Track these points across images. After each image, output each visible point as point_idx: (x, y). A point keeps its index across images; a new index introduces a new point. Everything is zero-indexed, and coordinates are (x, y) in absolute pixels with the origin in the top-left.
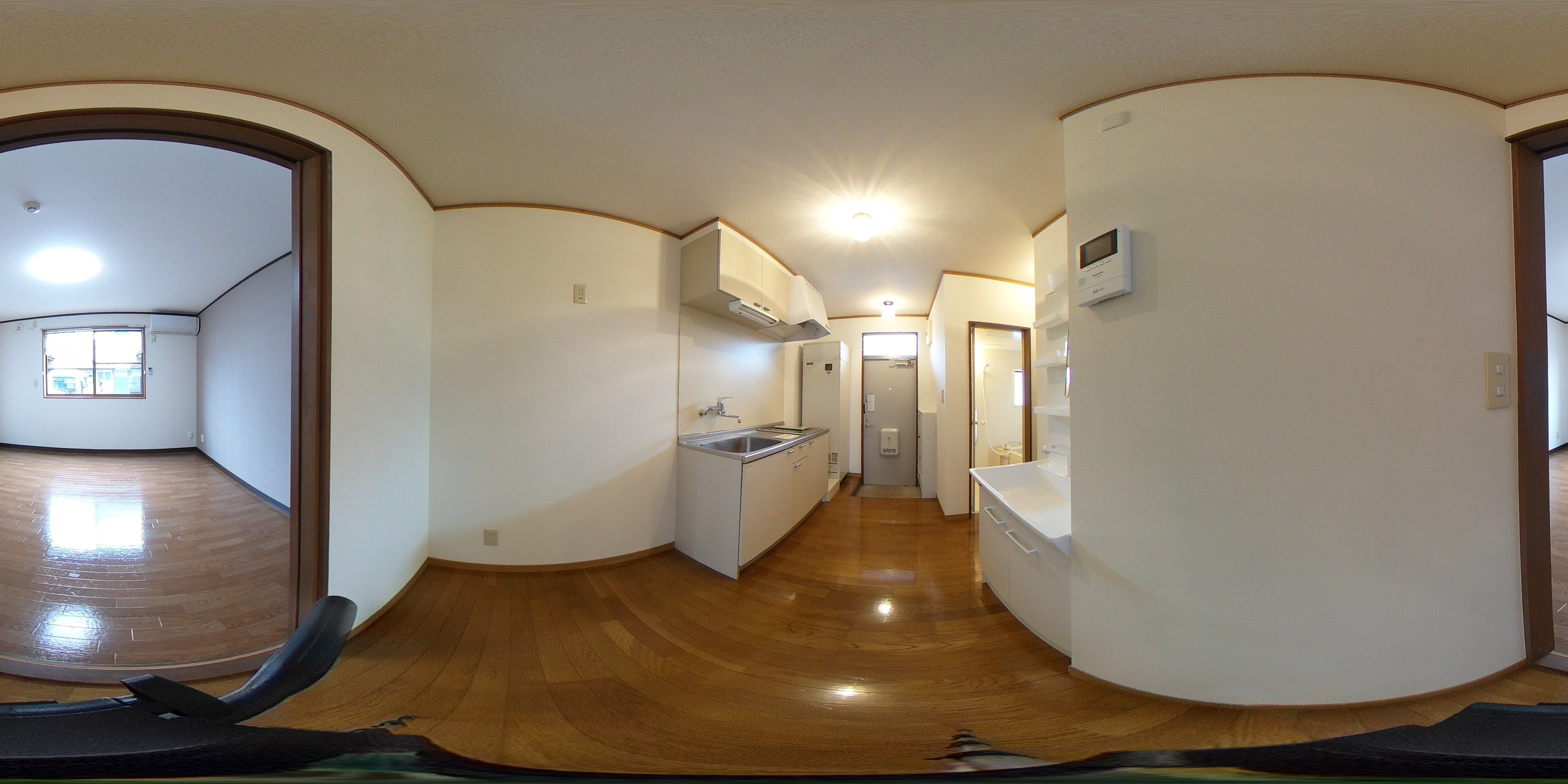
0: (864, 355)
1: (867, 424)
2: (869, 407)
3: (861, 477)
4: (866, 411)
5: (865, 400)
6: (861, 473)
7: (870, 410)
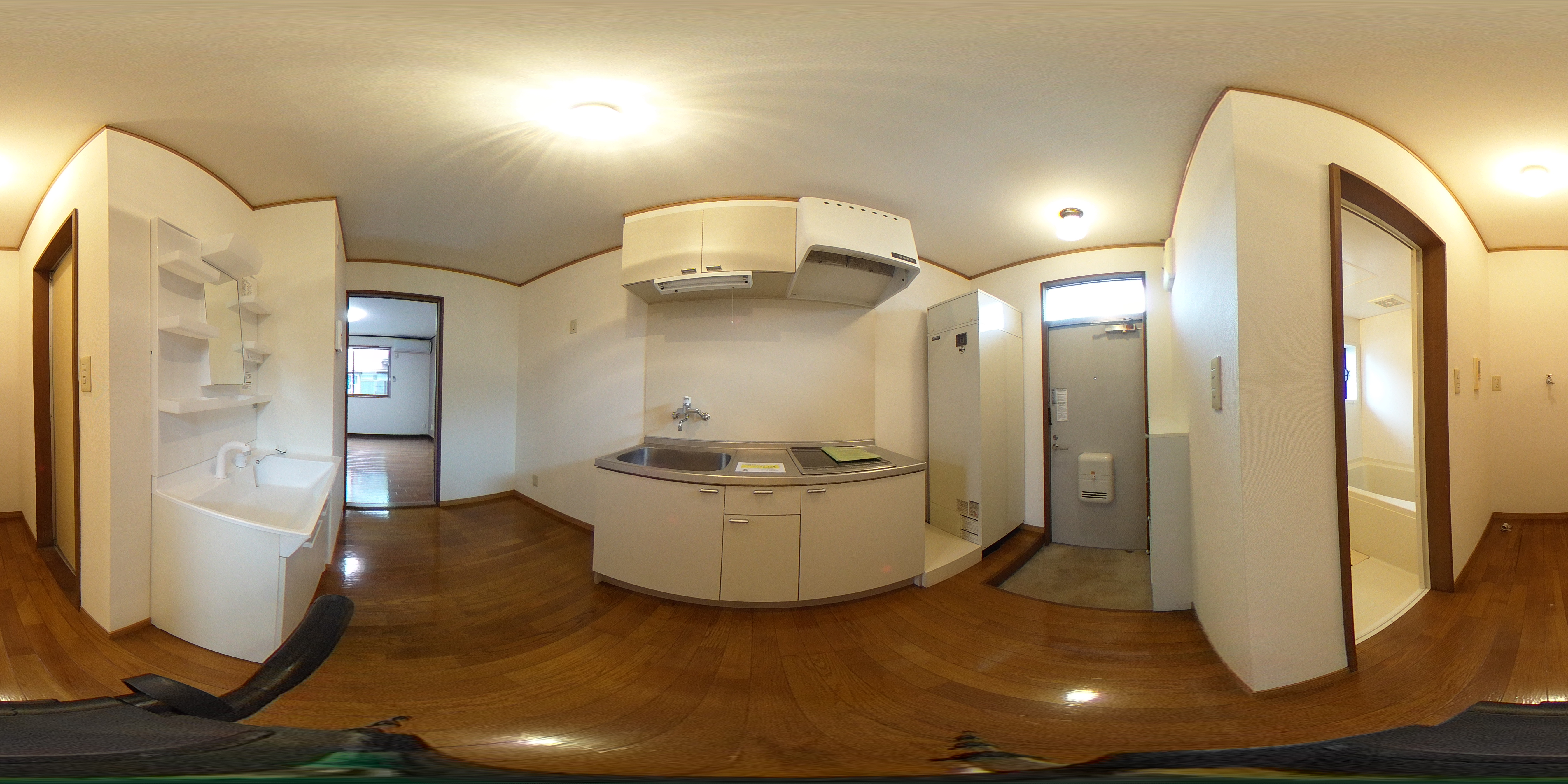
0: (1045, 320)
1: (1054, 445)
2: (1057, 412)
3: (1044, 533)
4: (1052, 421)
5: (1051, 401)
6: (1044, 527)
7: (1059, 418)
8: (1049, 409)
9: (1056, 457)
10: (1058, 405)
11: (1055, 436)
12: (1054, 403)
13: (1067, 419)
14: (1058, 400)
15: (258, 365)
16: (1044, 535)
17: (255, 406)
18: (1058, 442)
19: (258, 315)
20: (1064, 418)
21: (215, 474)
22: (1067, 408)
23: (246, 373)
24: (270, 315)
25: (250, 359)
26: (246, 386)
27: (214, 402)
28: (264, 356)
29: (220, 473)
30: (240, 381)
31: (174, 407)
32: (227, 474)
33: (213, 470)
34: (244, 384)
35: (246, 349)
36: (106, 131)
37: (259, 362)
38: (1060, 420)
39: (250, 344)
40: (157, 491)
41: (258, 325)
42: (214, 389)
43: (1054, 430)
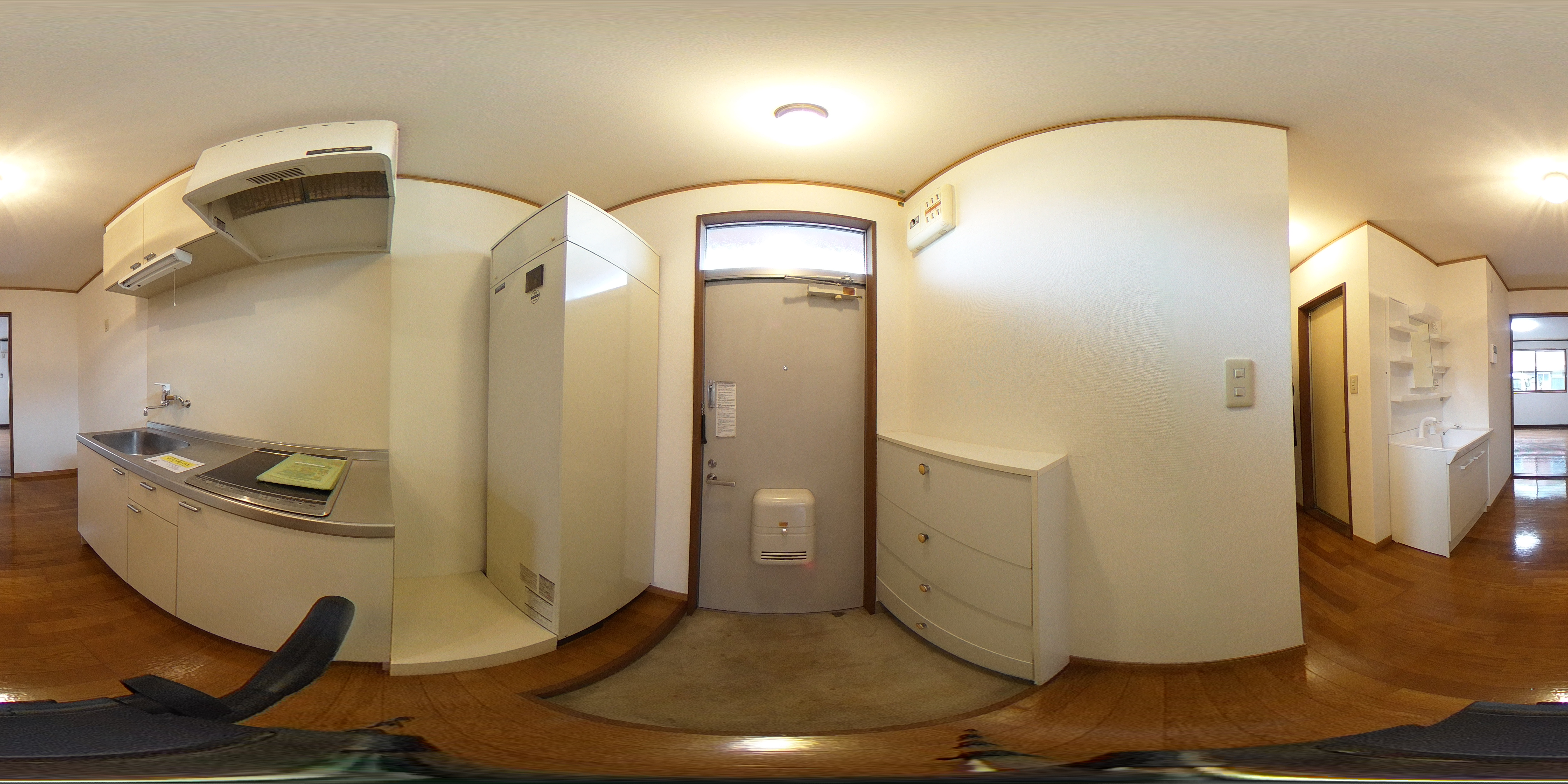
1: (709, 476)
2: (717, 422)
3: (686, 600)
4: (708, 436)
5: (706, 402)
6: (687, 593)
7: (720, 431)
8: (703, 417)
9: (712, 496)
10: (718, 410)
11: (710, 462)
12: (711, 405)
13: (733, 434)
14: (718, 400)
15: (1443, 375)
16: (687, 603)
17: (1442, 399)
18: (715, 472)
19: (1442, 343)
20: (728, 433)
21: (1419, 436)
22: (734, 415)
23: (1434, 380)
24: (1448, 343)
25: (1437, 372)
26: (1435, 387)
27: (1418, 397)
28: (1447, 369)
29: (1421, 436)
30: (1431, 385)
31: (1398, 398)
32: (1425, 437)
33: (1418, 435)
34: (1434, 387)
35: (1434, 366)
36: (1366, 226)
37: (1443, 373)
38: (721, 435)
39: (1436, 363)
40: (1391, 442)
41: (1442, 349)
42: (1417, 390)
43: (710, 451)
